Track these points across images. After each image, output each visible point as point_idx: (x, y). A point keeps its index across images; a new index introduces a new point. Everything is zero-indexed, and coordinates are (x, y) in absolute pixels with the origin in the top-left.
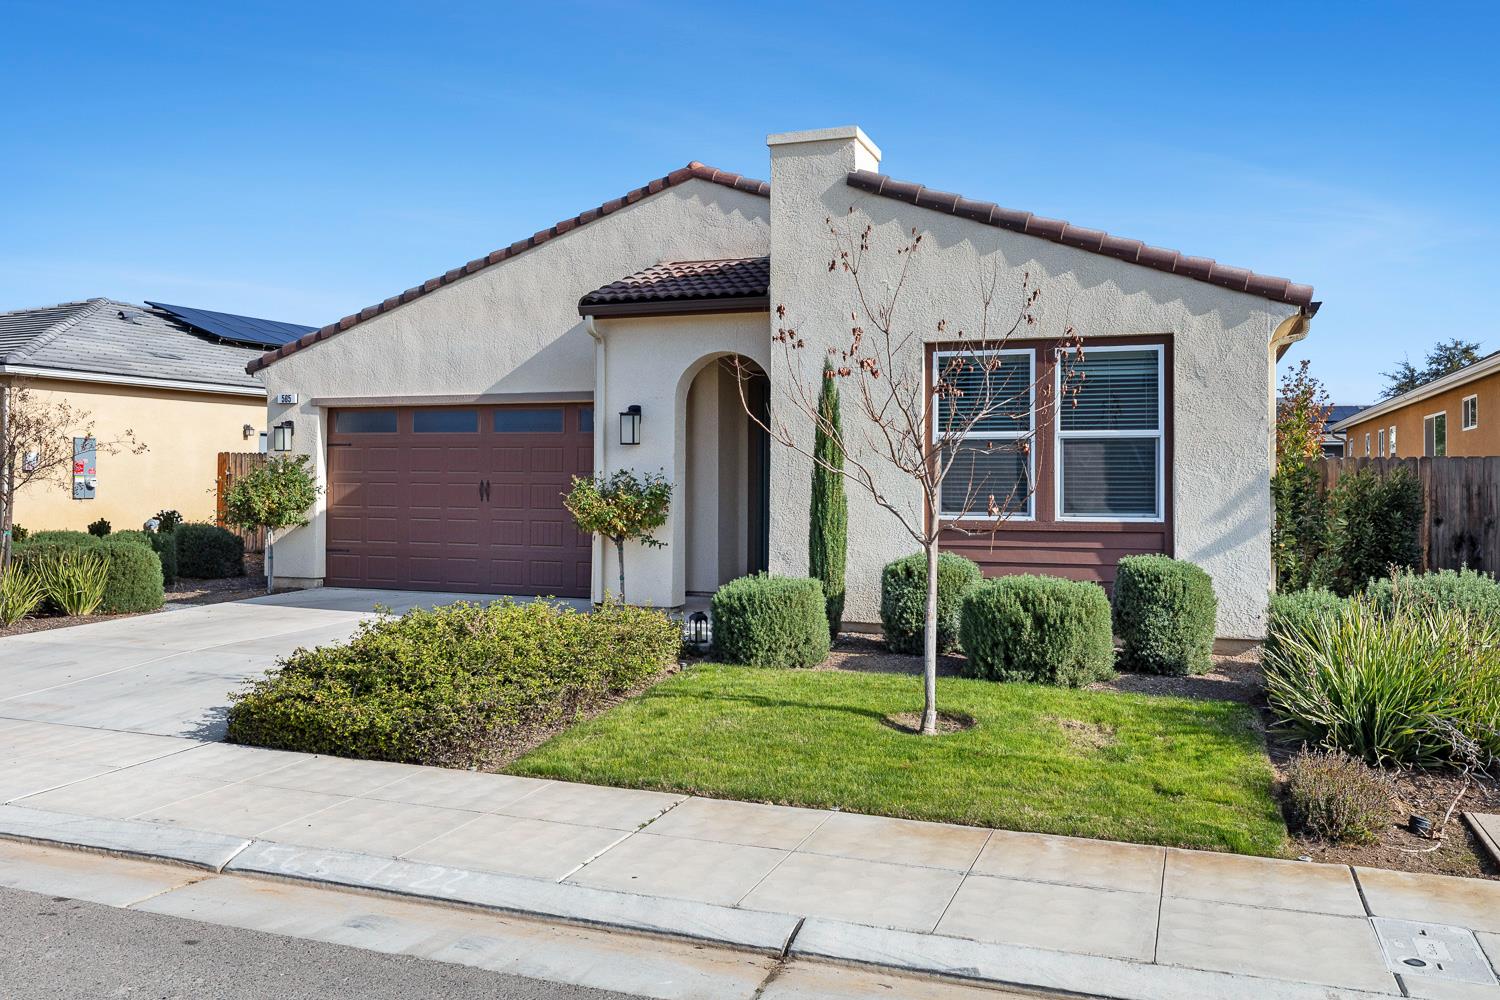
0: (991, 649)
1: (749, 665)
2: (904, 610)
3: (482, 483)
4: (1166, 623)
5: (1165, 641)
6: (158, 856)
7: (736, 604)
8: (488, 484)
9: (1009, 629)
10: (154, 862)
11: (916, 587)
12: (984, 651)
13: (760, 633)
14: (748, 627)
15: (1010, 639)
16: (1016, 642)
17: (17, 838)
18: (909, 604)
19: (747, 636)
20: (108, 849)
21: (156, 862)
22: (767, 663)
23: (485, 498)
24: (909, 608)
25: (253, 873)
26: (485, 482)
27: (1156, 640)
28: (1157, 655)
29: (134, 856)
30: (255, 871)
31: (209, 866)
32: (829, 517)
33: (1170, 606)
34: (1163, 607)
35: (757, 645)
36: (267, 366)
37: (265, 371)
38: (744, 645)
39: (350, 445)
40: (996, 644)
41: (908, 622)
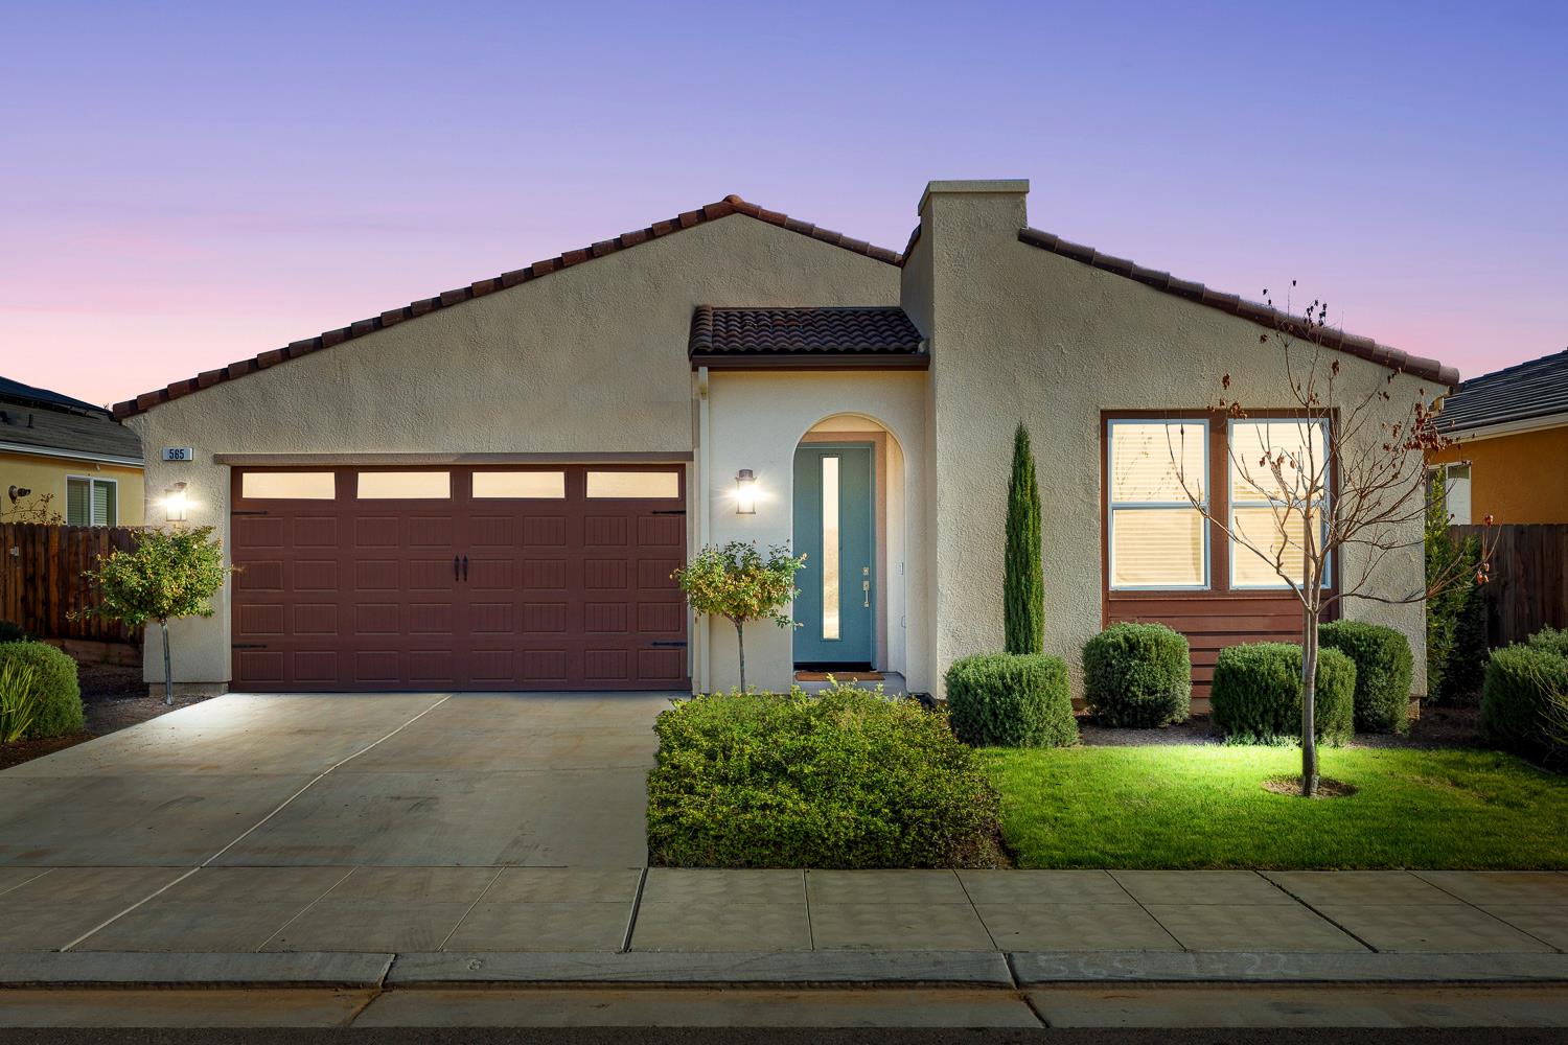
0: (1261, 716)
1: (1019, 746)
2: (1131, 683)
3: (457, 560)
4: (1384, 684)
5: (1383, 700)
6: (925, 981)
7: (999, 684)
8: (465, 560)
9: (1283, 696)
10: (920, 988)
11: (1143, 659)
12: (1254, 718)
13: (1028, 711)
14: (1016, 708)
15: (1282, 705)
16: (1287, 708)
17: (709, 985)
18: (1136, 676)
19: (1014, 716)
20: (851, 982)
21: (925, 987)
22: (1036, 743)
23: (461, 576)
24: (1136, 681)
25: (1060, 984)
26: (461, 559)
27: (1376, 701)
28: (1376, 714)
29: (892, 984)
30: (1062, 981)
31: (1001, 983)
32: (1034, 590)
33: (1389, 668)
34: (1383, 668)
35: (1025, 726)
36: (145, 411)
37: (140, 417)
38: (1011, 727)
39: (265, 513)
40: (1266, 711)
41: (1135, 695)
